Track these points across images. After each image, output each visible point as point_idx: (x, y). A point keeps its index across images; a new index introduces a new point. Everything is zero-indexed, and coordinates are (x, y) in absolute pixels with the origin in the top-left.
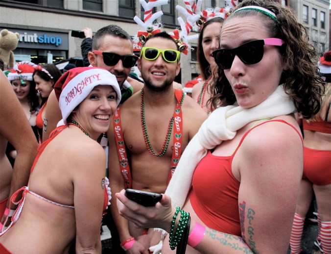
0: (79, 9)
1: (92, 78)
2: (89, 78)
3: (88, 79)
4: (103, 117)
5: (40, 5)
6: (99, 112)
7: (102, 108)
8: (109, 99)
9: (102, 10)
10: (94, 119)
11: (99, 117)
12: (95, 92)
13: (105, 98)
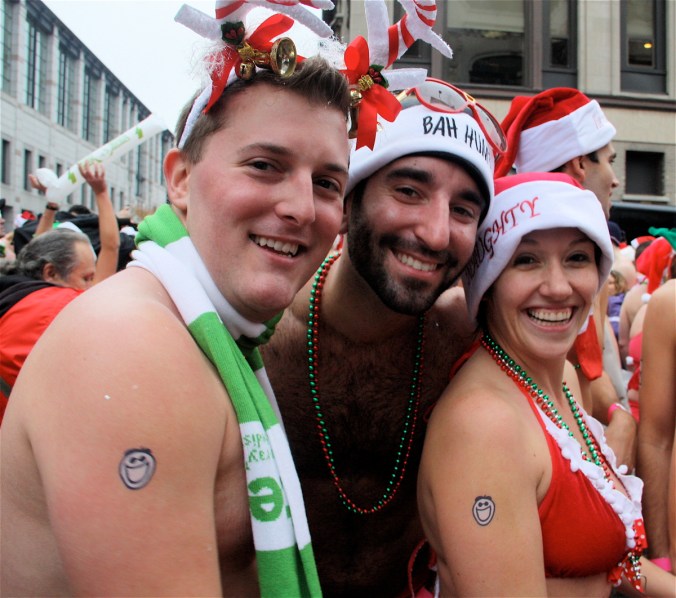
0: (611, 91)
1: (517, 212)
2: (512, 211)
3: (509, 216)
4: (552, 316)
5: (527, 89)
6: (537, 302)
7: (545, 290)
8: (569, 263)
9: (664, 90)
10: (525, 318)
11: (541, 315)
12: (527, 248)
13: (555, 262)
